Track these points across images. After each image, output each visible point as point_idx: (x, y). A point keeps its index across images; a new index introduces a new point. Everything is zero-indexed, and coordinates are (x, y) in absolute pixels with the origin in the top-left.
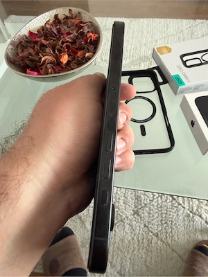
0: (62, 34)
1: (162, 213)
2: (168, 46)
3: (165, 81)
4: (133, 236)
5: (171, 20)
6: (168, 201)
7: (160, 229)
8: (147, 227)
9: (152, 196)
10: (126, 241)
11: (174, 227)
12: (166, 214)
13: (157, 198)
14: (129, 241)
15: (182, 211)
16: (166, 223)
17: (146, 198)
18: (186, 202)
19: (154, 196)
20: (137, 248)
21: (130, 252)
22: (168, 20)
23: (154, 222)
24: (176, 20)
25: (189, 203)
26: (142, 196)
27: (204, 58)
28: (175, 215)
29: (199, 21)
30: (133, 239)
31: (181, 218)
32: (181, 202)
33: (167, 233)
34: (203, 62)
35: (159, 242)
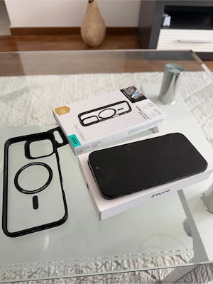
2: (67, 106)
3: (66, 141)
6: (113, 268)
9: (95, 267)
13: (101, 267)
17: (88, 270)
18: (131, 265)
19: (97, 265)
25: (134, 265)
26: (84, 269)
27: (100, 116)
32: (126, 266)
34: (100, 119)
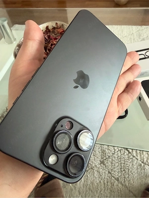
0: (51, 39)
1: (121, 163)
4: (100, 180)
5: (125, 26)
6: (125, 154)
7: (120, 175)
8: (111, 173)
9: (113, 150)
10: (95, 184)
11: (130, 173)
12: (124, 163)
13: (117, 152)
14: (98, 184)
15: (135, 162)
16: (124, 170)
17: (109, 151)
18: (138, 155)
19: (115, 150)
20: (103, 189)
21: (99, 192)
22: (123, 26)
23: (115, 169)
24: (128, 26)
25: (141, 156)
26: (106, 150)
27: (147, 54)
28: (131, 164)
29: (144, 27)
30: (100, 182)
31: (135, 167)
32: (135, 155)
33: (125, 178)
34: (146, 57)
35: (120, 185)
